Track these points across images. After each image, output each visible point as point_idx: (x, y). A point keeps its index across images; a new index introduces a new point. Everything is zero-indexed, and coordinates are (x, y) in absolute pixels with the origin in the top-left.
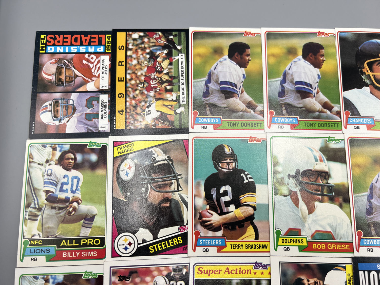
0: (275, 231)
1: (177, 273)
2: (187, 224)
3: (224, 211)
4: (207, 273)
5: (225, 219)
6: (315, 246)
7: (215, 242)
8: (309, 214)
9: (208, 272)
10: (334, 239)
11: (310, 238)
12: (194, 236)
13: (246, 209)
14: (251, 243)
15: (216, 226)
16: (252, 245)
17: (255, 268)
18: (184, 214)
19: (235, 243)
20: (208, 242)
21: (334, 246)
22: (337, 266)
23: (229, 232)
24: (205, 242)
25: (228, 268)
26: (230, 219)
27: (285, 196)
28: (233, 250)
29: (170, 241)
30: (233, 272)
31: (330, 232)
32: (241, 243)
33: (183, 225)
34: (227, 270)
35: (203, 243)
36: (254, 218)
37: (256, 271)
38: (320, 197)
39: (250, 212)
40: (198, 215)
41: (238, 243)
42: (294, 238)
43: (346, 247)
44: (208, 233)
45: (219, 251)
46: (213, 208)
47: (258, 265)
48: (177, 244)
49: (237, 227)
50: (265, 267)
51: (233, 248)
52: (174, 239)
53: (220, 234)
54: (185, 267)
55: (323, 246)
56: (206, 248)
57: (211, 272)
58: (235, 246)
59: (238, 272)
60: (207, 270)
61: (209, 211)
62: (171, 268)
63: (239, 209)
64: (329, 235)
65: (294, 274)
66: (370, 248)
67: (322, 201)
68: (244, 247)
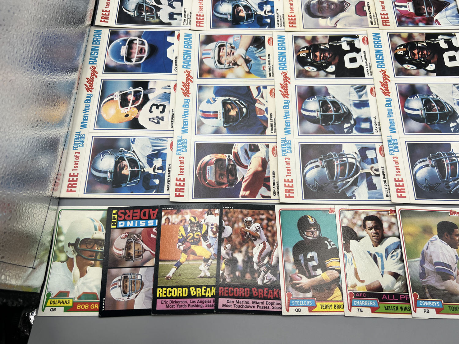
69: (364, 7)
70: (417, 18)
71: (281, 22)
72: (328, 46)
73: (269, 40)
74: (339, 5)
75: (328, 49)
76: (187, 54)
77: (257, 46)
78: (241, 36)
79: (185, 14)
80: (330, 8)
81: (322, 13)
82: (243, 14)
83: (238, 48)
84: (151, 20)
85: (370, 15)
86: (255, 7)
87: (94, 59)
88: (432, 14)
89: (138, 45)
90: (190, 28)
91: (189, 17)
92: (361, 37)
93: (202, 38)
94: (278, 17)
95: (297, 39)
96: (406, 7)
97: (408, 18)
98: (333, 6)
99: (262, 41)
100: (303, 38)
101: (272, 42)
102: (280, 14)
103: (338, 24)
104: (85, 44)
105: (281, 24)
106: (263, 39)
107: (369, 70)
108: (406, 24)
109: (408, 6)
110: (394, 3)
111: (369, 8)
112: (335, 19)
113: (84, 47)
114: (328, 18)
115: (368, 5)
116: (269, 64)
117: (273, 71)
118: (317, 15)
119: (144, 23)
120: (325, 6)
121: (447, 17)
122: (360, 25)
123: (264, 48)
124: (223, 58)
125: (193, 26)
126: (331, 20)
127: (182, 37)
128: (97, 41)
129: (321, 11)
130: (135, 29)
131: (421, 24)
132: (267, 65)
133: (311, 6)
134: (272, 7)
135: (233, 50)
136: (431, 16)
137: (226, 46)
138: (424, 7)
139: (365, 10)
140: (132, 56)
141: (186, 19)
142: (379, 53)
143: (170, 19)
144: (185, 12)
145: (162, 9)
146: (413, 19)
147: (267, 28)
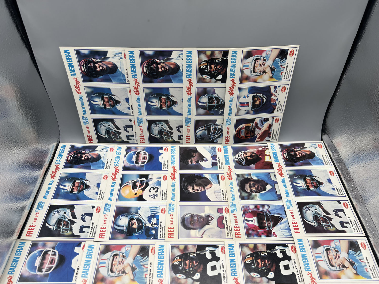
69: (223, 221)
70: (260, 231)
71: (163, 233)
72: (195, 255)
73: (152, 249)
74: (206, 218)
75: (195, 258)
76: (87, 263)
77: (143, 255)
78: (132, 246)
79: (92, 227)
80: (199, 221)
81: (193, 226)
82: (136, 226)
83: (128, 257)
84: (66, 233)
85: (227, 228)
86: (145, 220)
87: (13, 269)
88: (271, 227)
89: (50, 256)
90: (93, 240)
91: (95, 229)
92: (220, 247)
93: (102, 248)
94: (161, 228)
95: (173, 249)
96: (252, 221)
97: (253, 231)
98: (201, 219)
99: (147, 250)
100: (178, 247)
101: (155, 251)
102: (163, 226)
103: (204, 235)
104: (8, 255)
105: (163, 235)
106: (148, 249)
107: (225, 277)
108: (252, 236)
109: (253, 220)
110: (244, 218)
111: (226, 222)
112: (202, 231)
113: (7, 258)
114: (197, 229)
115: (226, 219)
116: (150, 272)
117: (152, 278)
118: (190, 227)
119: (59, 235)
120: (196, 220)
121: (281, 230)
122: (220, 236)
123: (148, 257)
124: (115, 267)
125: (96, 238)
126: (199, 231)
127: (86, 248)
128: (19, 253)
129: (192, 224)
130: (51, 241)
131: (263, 236)
132: (148, 273)
133: (186, 219)
134: (158, 220)
135: (124, 259)
136: (270, 229)
137: (119, 255)
138: (265, 221)
139: (223, 223)
140: (44, 266)
141: (92, 231)
142: (233, 261)
143: (80, 232)
144: (93, 225)
145: (75, 222)
146: (257, 232)
147: (151, 239)
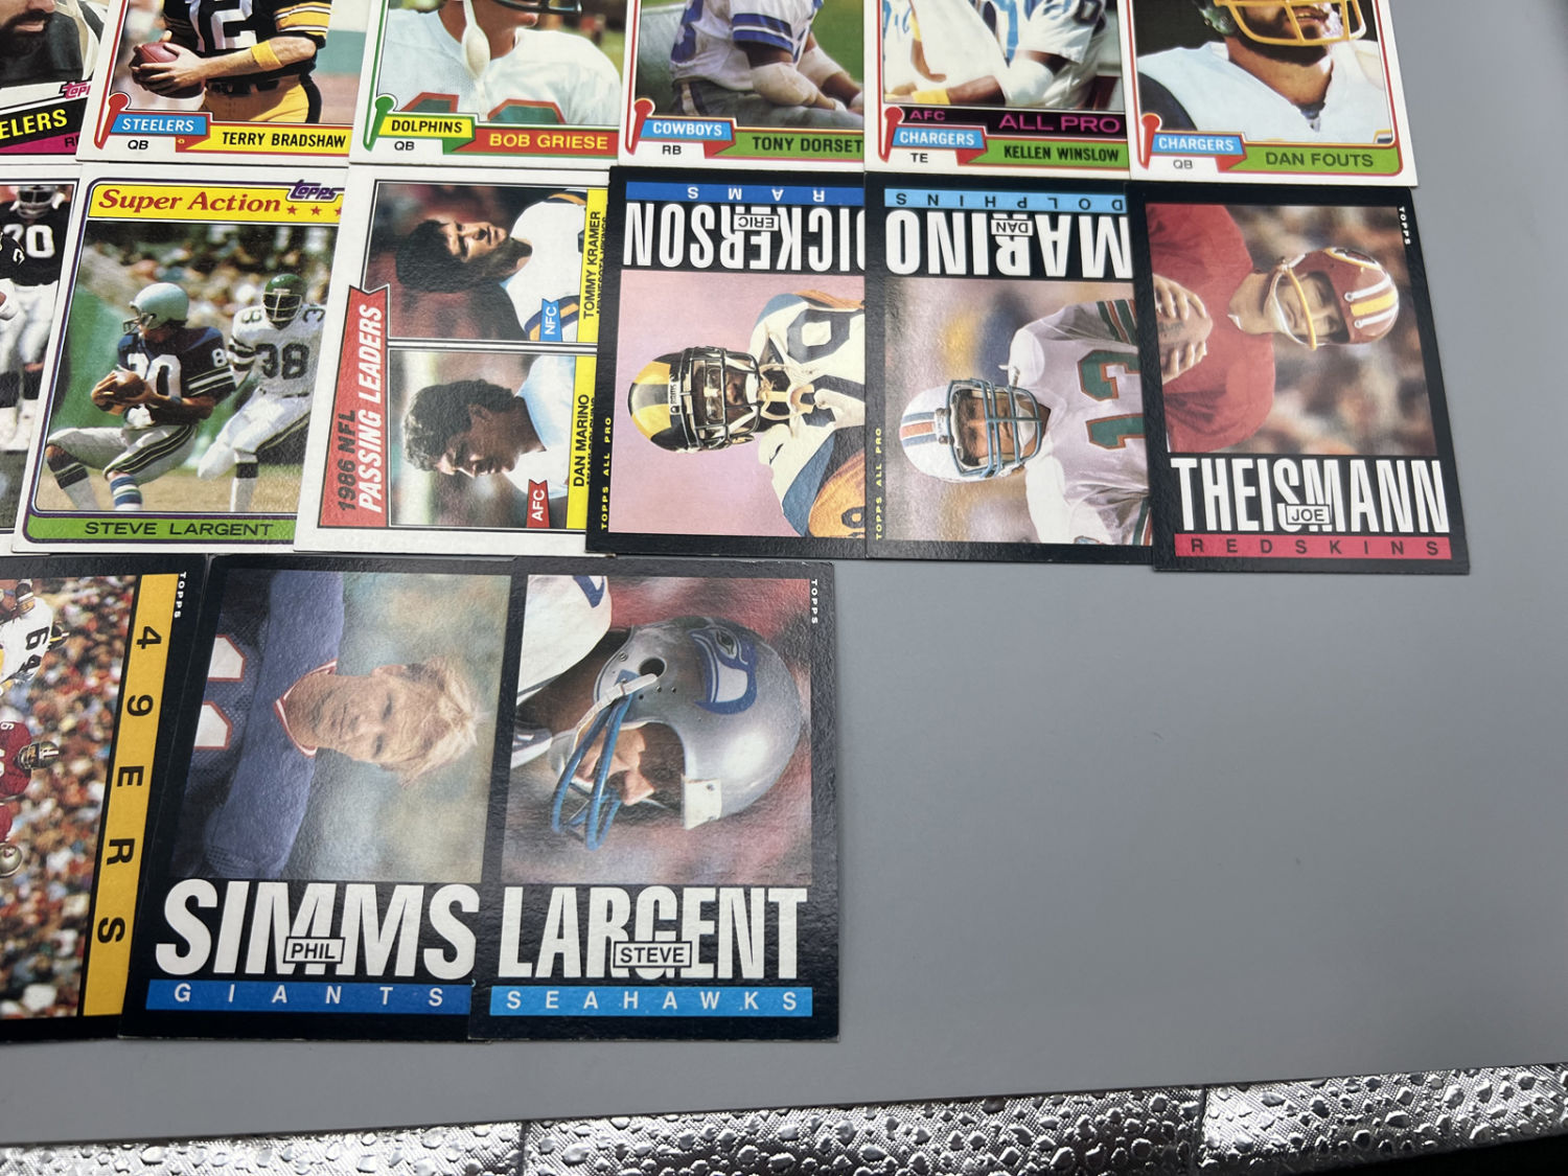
0: (375, 99)
1: (33, 203)
2: (90, 79)
3: (217, 48)
4: (131, 205)
5: (217, 66)
6: (499, 140)
7: (174, 124)
8: (492, 58)
9: (137, 204)
10: (560, 120)
11: (484, 118)
12: (107, 108)
13: (292, 43)
14: (291, 132)
15: (182, 85)
16: (295, 136)
17: (293, 196)
18: (86, 51)
19: (238, 130)
20: (149, 123)
21: (558, 140)
22: (562, 191)
23: (226, 99)
24: (140, 123)
25: (203, 195)
26: (233, 69)
27: (421, 11)
28: (228, 147)
29: (25, 119)
30: (219, 205)
31: (553, 104)
32: (256, 130)
33: (78, 81)
34: (200, 200)
35: (133, 126)
36: (313, 67)
37: (296, 205)
38: (535, 16)
39: (302, 50)
40: (132, 54)
41: (247, 130)
42: (433, 117)
43: (595, 142)
44: (153, 101)
45: (180, 148)
46: (184, 37)
47: (306, 189)
48: (49, 126)
49: (254, 89)
50: (329, 193)
51: (231, 143)
52: (39, 116)
53: (193, 104)
54: (63, 188)
55: (523, 140)
56: (139, 139)
57: (146, 202)
58: (237, 137)
59: (236, 204)
60: (134, 198)
61: (169, 45)
62: (15, 190)
63: (267, 42)
64: (550, 113)
65: (418, 210)
66: (671, 144)
67: (538, 26)
68: (267, 140)
